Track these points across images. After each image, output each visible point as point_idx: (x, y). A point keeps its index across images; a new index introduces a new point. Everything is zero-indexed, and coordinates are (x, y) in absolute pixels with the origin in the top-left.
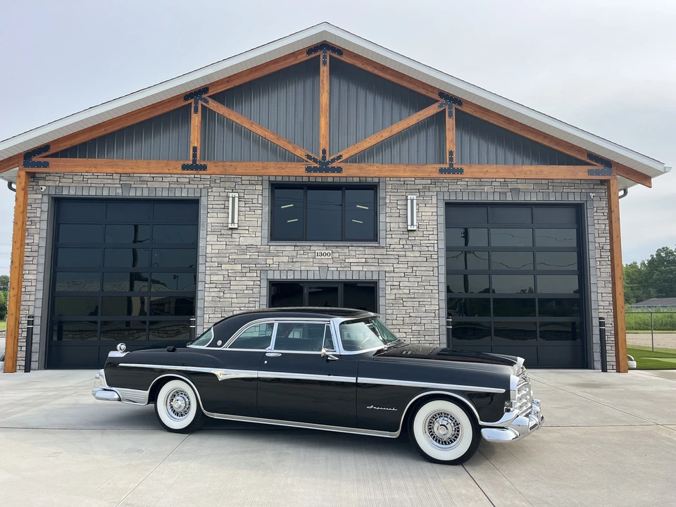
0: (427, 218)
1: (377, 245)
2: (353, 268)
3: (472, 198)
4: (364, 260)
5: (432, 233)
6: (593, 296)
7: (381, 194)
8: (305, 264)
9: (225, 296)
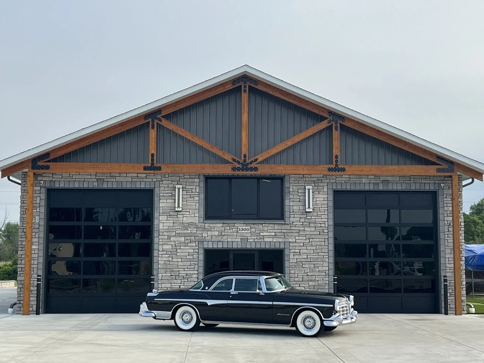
0: (320, 202)
1: (283, 222)
2: (265, 240)
3: (353, 188)
4: (274, 234)
5: (324, 213)
6: (442, 261)
7: (286, 185)
8: (231, 237)
9: (173, 260)
